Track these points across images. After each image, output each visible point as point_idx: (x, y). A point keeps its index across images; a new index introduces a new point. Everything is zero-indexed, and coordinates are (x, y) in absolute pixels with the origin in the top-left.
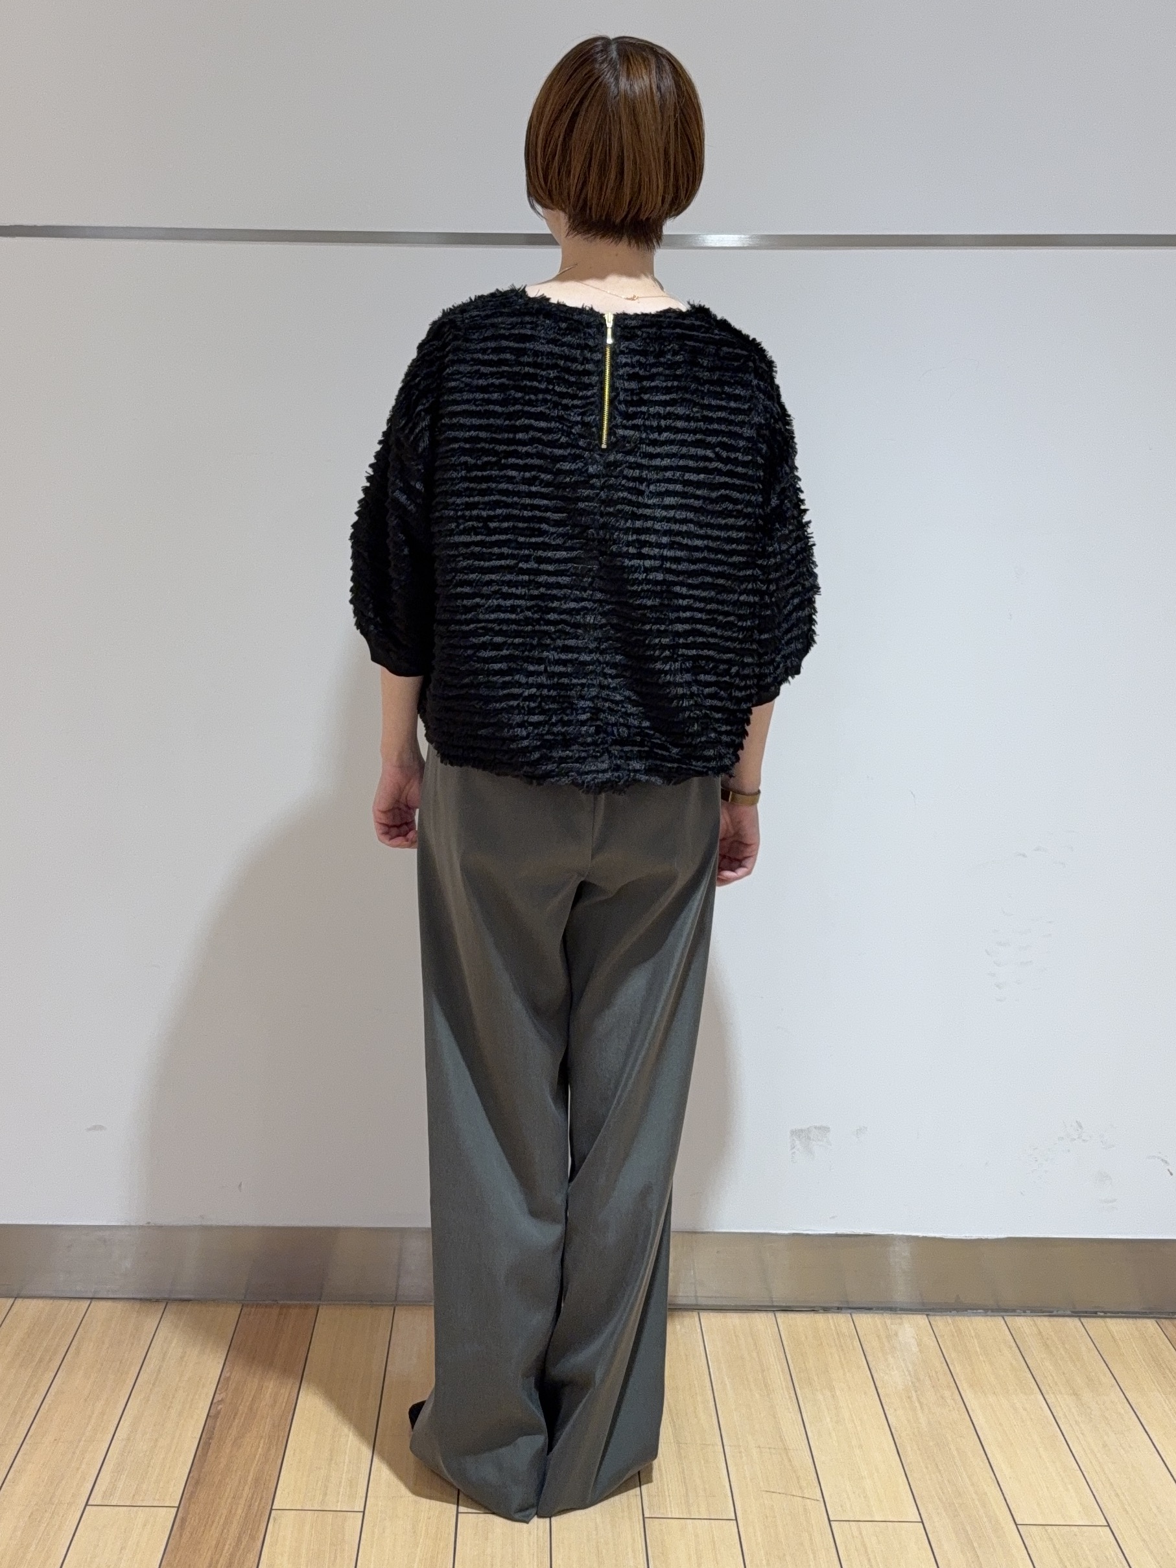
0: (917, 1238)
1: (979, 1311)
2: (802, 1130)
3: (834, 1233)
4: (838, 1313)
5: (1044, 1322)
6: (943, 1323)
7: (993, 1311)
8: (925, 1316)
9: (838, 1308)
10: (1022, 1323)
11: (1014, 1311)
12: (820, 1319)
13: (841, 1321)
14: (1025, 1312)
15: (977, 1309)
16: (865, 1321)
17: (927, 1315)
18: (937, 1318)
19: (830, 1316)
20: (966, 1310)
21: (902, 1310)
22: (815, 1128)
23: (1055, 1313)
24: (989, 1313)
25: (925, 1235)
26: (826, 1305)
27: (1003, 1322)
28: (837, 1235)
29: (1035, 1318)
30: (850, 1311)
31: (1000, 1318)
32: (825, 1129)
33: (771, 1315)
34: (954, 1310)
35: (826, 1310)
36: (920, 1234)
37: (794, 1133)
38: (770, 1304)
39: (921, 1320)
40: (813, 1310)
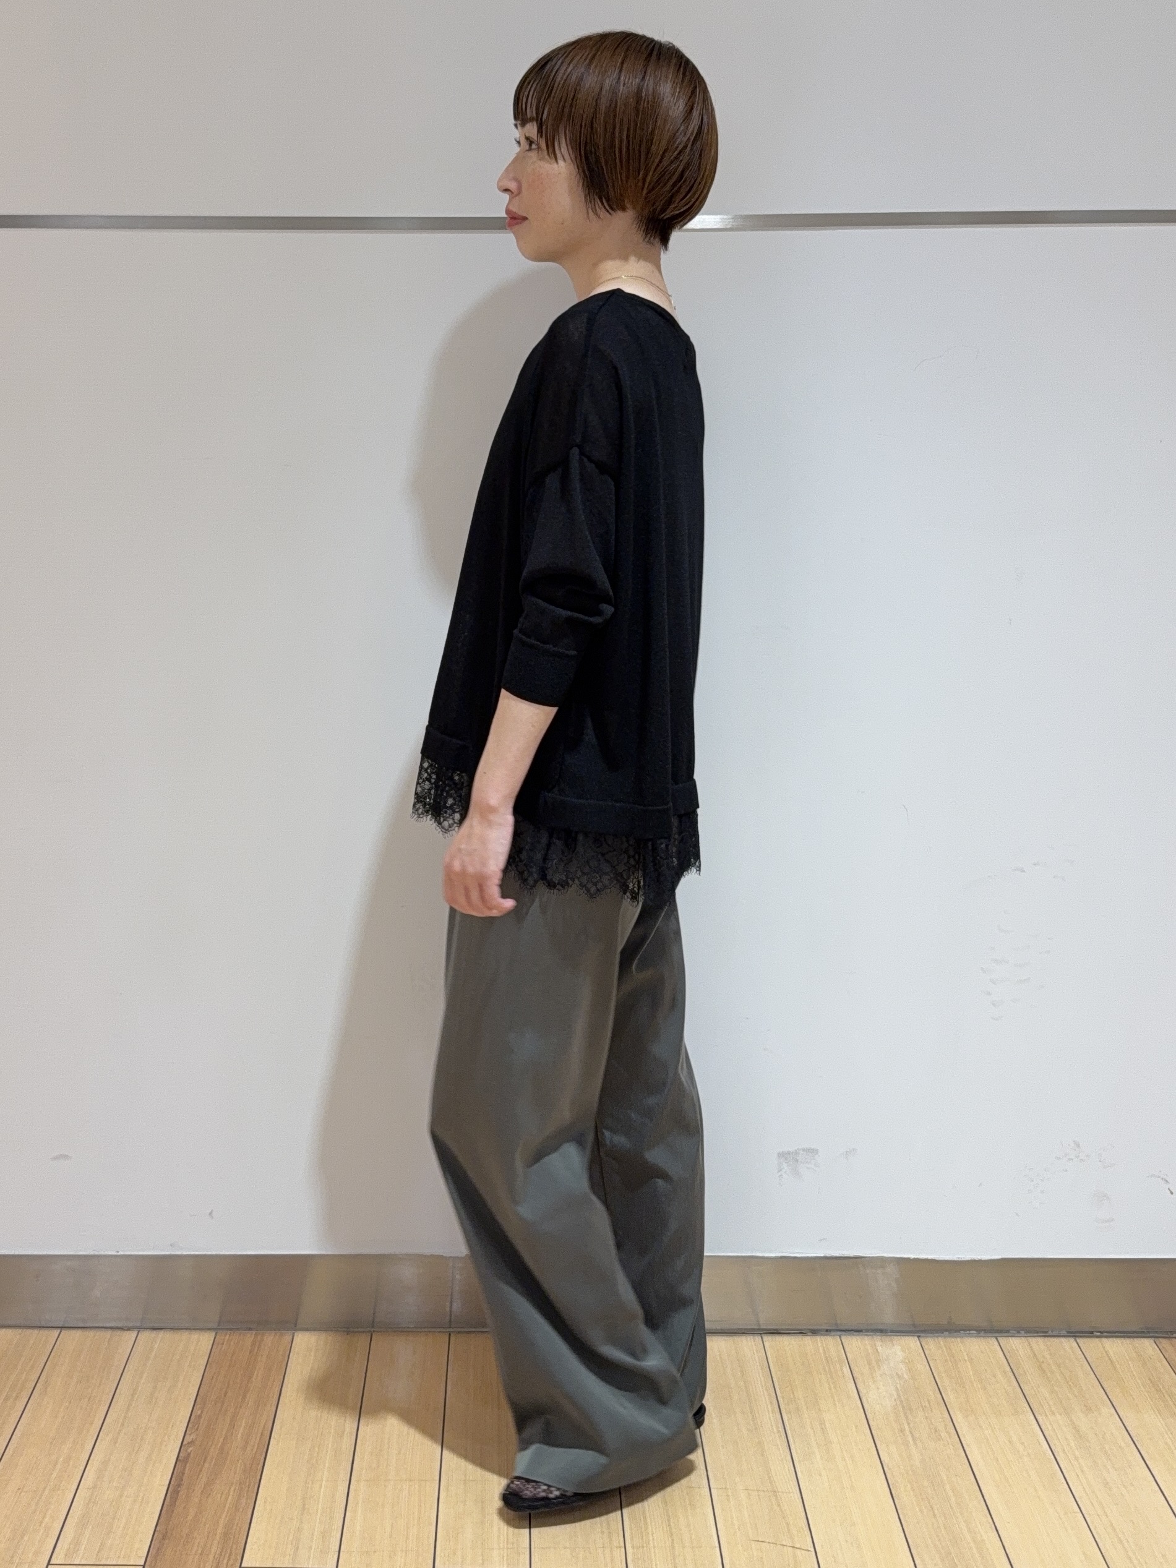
0: (908, 1259)
1: (972, 1332)
2: (789, 1153)
3: (822, 1255)
4: (827, 1335)
5: (1039, 1344)
6: (934, 1345)
7: (986, 1331)
8: (916, 1338)
9: (827, 1331)
10: (1016, 1344)
11: (1008, 1331)
12: (808, 1341)
13: (829, 1344)
14: (1019, 1332)
15: (969, 1330)
16: (856, 1344)
17: (919, 1337)
18: (929, 1340)
19: (818, 1338)
20: (958, 1331)
21: (892, 1331)
22: (803, 1150)
23: (1050, 1333)
24: (982, 1334)
25: (916, 1257)
26: (816, 1328)
27: (996, 1343)
28: (826, 1258)
29: (1030, 1339)
30: (839, 1333)
31: (994, 1340)
32: (813, 1151)
33: (758, 1338)
34: (946, 1331)
35: (814, 1332)
36: (912, 1256)
37: (783, 1156)
38: (756, 1327)
39: (912, 1342)
40: (802, 1333)
